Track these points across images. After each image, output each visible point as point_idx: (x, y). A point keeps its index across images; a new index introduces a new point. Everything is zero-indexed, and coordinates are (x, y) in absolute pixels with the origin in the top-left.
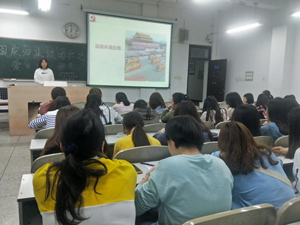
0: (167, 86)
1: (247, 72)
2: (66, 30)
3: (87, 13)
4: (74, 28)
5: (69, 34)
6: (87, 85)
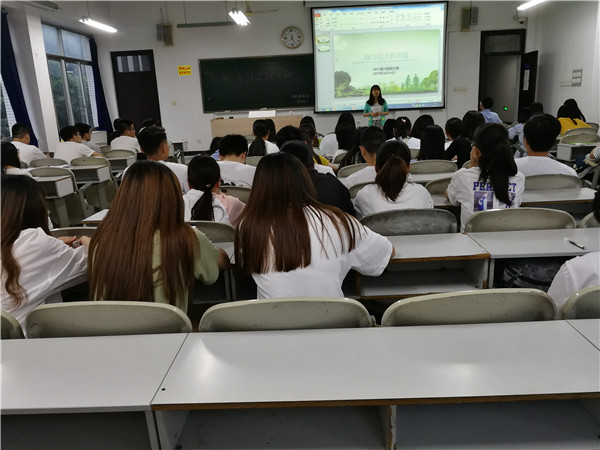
1: (574, 72)
2: (285, 38)
3: (312, 8)
4: (295, 34)
5: (289, 42)
6: (315, 113)
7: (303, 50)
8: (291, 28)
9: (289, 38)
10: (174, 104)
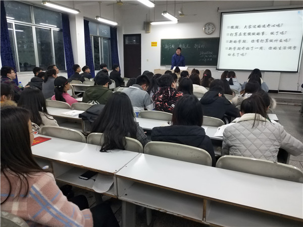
0: (296, 71)
2: (205, 29)
3: (222, 13)
4: (211, 27)
5: (207, 31)
6: (217, 69)
7: (215, 36)
8: (209, 24)
9: (207, 28)
10: (148, 60)
